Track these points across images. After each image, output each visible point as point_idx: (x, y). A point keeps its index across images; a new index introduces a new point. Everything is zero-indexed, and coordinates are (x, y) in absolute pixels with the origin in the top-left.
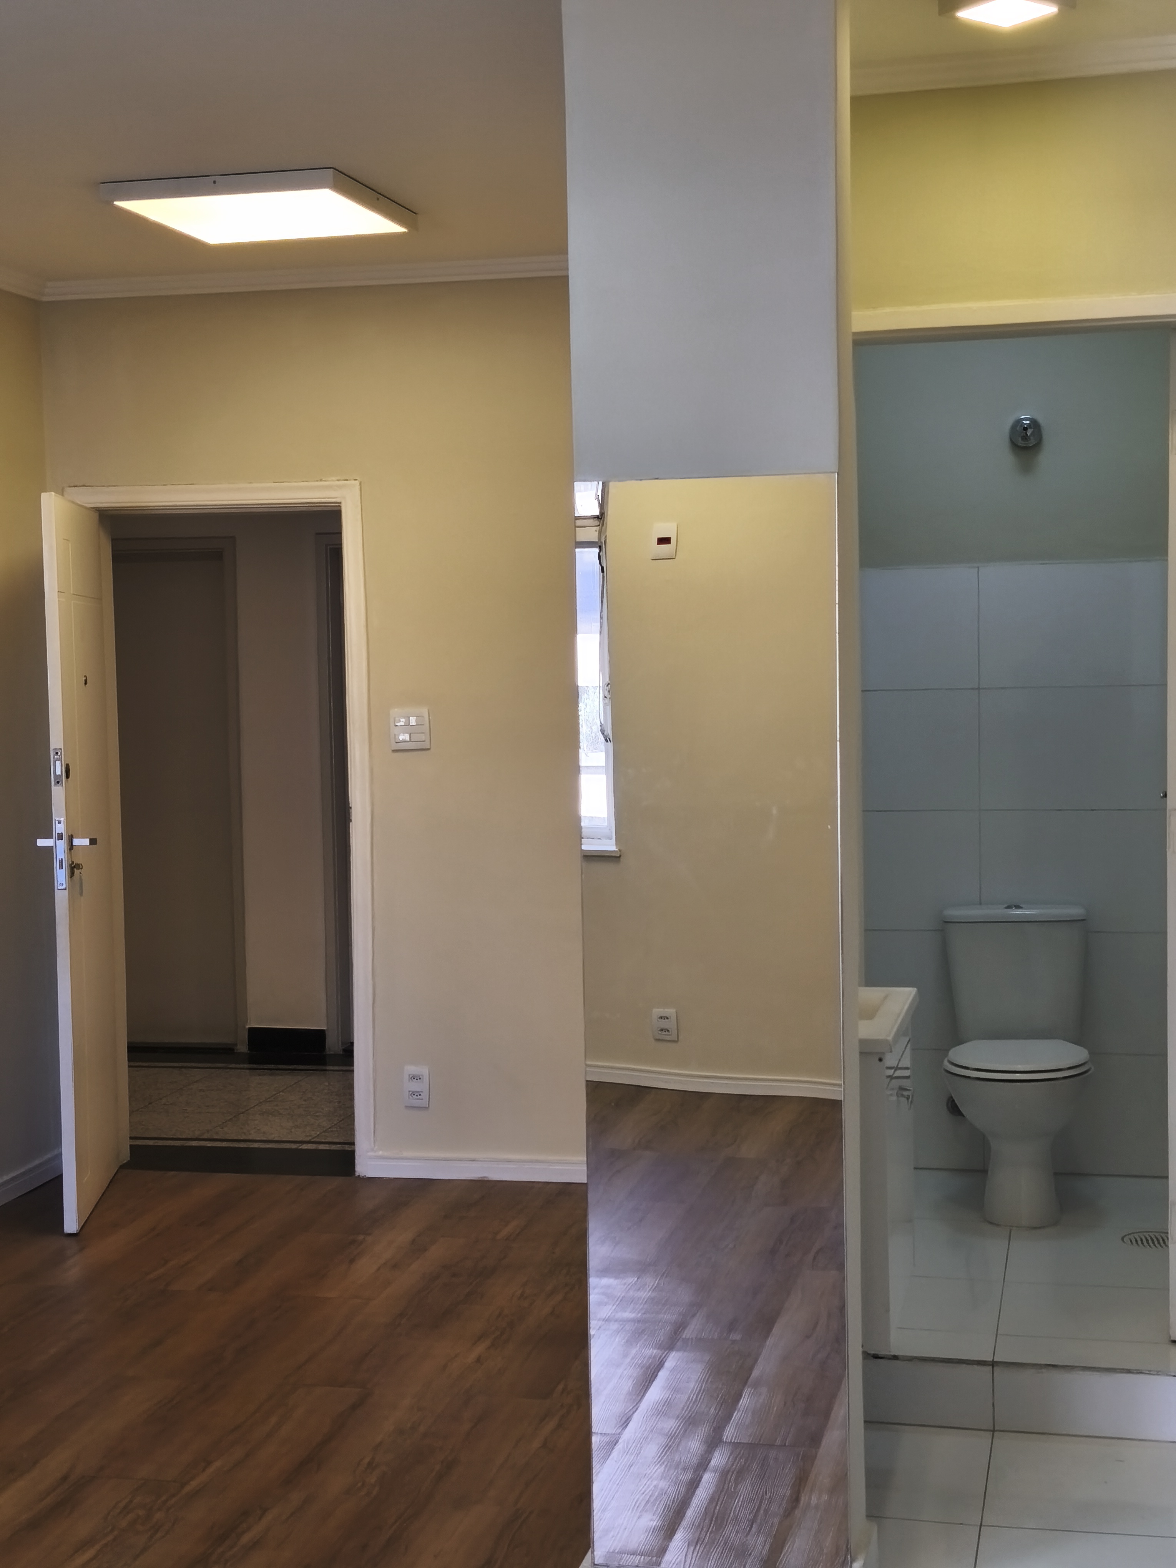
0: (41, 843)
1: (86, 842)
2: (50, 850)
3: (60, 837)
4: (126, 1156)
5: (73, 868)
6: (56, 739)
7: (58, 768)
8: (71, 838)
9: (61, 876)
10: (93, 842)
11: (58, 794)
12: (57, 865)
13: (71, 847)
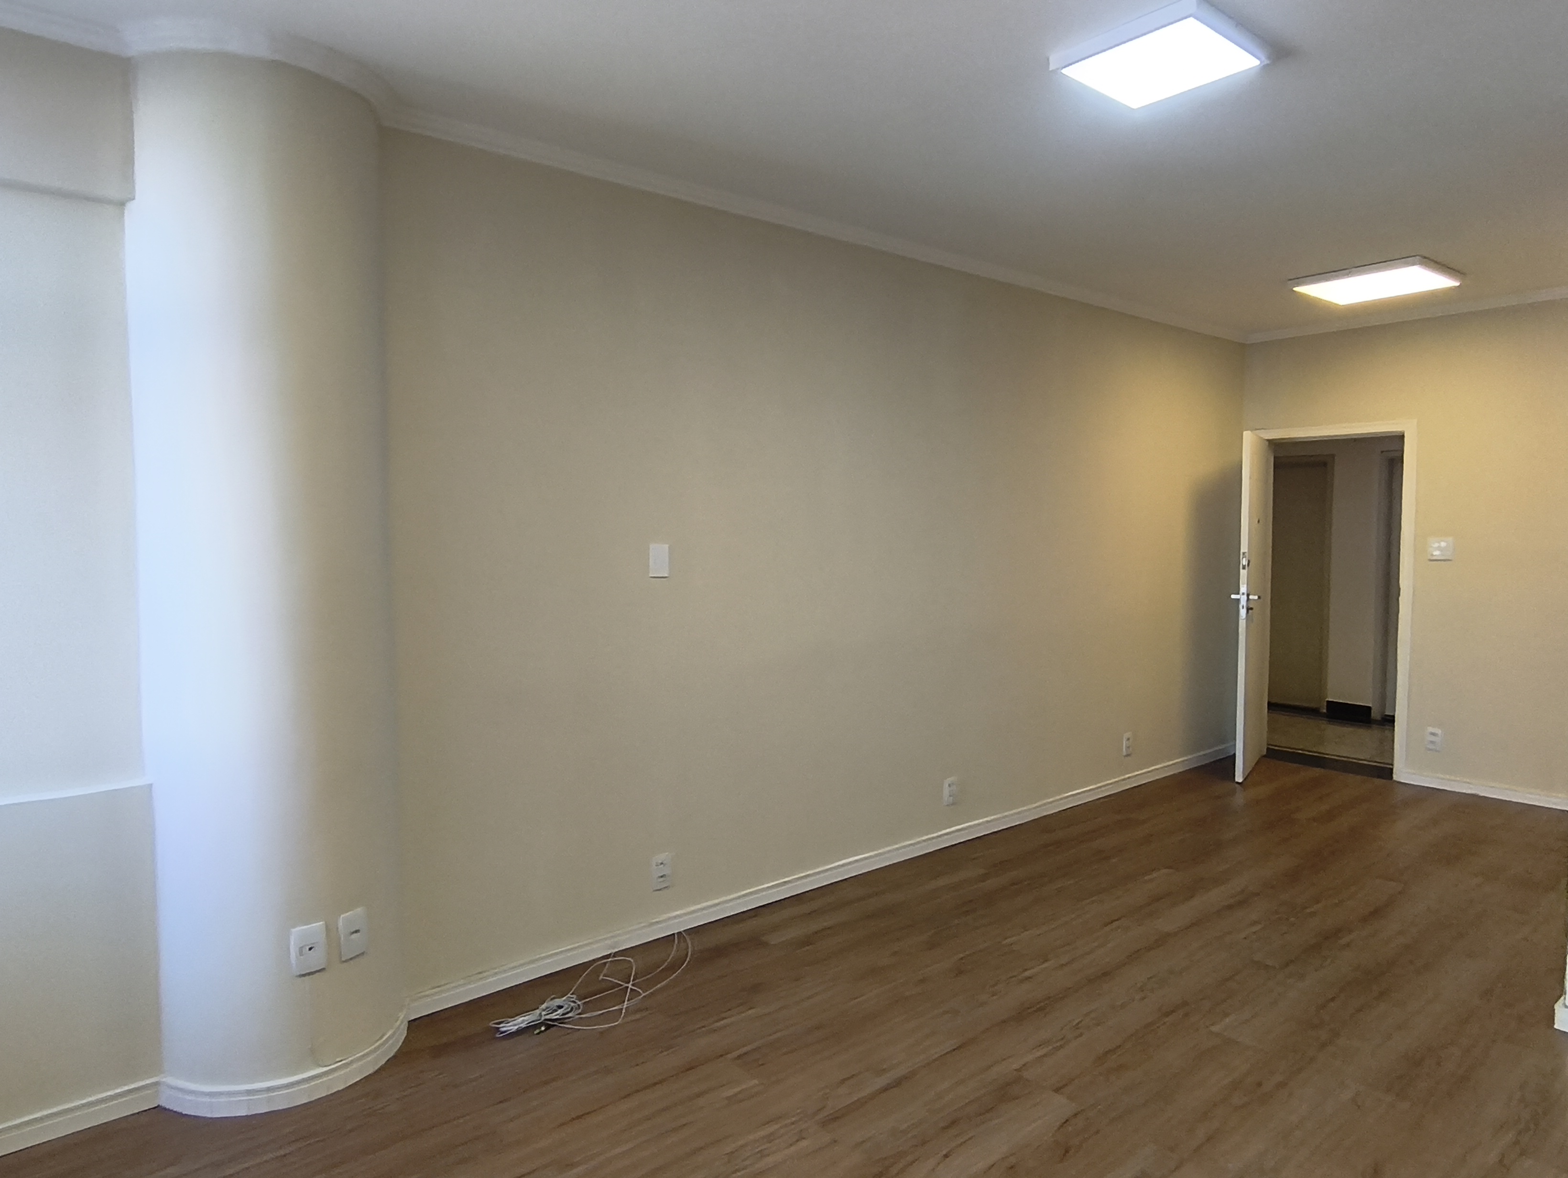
0: (1233, 596)
1: (1256, 597)
2: (1238, 600)
3: (1243, 594)
4: (1265, 752)
5: (1249, 609)
6: (1244, 548)
7: (1244, 562)
8: (1248, 595)
9: (1243, 612)
10: (1259, 597)
11: (1243, 573)
12: (1241, 607)
13: (1248, 599)
